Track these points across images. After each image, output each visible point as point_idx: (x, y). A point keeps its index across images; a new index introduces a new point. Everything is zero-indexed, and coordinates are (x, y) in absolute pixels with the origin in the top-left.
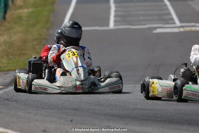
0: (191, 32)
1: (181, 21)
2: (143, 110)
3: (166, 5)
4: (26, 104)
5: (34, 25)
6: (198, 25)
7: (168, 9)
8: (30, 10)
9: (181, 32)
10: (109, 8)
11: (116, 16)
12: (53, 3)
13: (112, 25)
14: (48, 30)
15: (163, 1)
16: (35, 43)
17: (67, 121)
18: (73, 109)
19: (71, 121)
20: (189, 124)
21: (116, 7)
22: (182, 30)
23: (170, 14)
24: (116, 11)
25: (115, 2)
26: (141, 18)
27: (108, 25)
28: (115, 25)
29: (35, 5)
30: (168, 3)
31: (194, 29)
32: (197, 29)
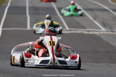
0: (75, 33)
1: (69, 27)
3: (59, 18)
6: (79, 30)
7: (61, 20)
9: (70, 34)
10: (27, 18)
11: (30, 22)
13: (29, 27)
15: (57, 15)
21: (30, 17)
22: (70, 32)
23: (62, 23)
24: (30, 20)
25: (30, 14)
27: (26, 27)
28: (30, 28)
30: (60, 16)
31: (77, 32)
32: (79, 32)
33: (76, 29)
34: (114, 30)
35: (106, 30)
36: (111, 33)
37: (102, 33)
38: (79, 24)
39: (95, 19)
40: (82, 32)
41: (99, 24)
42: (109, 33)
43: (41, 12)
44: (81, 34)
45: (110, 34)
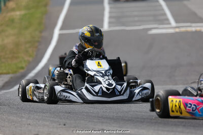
0: (187, 32)
1: (177, 21)
2: (137, 112)
3: (161, 6)
4: (18, 108)
5: (27, 28)
6: (194, 25)
7: (163, 10)
8: (23, 12)
9: (177, 33)
10: (103, 9)
11: (110, 17)
12: (46, 5)
13: (106, 26)
14: (41, 32)
15: (158, 2)
16: (28, 45)
17: (60, 125)
18: (66, 112)
19: (65, 125)
20: (184, 126)
21: (111, 8)
22: (177, 30)
23: (165, 14)
24: (110, 12)
26: (136, 19)
27: (102, 26)
28: (110, 26)
29: (27, 7)
30: (163, 3)
31: (189, 29)
32: (193, 29)
33: (188, 24)
38: (195, 14)
40: (198, 29)
44: (196, 32)
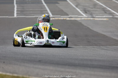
1: (53, 15)
6: (62, 16)
7: (45, 8)
13: (15, 16)
15: (42, 4)
21: (17, 6)
22: (53, 19)
23: (47, 11)
24: (17, 8)
26: (31, 12)
28: (17, 16)
30: (45, 5)
31: (60, 18)
32: (62, 18)
33: (60, 16)
34: (94, 16)
35: (87, 16)
36: (92, 19)
37: (83, 19)
38: (62, 11)
39: (77, 6)
41: (81, 10)
42: (89, 18)
43: (27, 1)
44: (63, 20)
45: (90, 20)
